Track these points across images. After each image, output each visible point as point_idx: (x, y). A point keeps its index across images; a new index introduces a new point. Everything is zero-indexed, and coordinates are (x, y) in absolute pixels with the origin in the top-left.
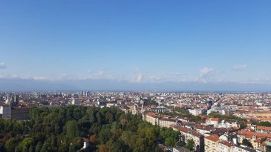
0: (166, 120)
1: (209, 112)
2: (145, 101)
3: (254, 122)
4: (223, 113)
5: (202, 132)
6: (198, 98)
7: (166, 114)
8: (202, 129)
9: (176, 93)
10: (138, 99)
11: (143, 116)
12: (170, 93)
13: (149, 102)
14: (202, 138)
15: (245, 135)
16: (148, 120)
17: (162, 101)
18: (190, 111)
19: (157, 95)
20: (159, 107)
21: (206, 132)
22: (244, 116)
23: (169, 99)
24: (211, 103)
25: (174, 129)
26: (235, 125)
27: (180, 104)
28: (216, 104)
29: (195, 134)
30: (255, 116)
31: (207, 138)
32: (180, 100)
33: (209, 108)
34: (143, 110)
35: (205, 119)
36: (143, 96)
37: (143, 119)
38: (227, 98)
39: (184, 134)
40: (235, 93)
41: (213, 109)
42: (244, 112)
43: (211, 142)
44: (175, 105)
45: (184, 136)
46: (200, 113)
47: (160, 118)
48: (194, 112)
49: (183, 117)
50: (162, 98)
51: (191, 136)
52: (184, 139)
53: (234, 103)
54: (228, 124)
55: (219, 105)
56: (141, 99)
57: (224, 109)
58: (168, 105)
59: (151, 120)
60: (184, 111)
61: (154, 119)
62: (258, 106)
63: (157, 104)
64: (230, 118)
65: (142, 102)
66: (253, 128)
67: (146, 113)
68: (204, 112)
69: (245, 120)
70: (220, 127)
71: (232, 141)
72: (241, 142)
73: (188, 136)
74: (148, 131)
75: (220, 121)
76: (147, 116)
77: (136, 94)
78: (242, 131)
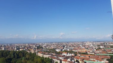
0: (47, 54)
1: (63, 50)
2: (38, 47)
3: (79, 53)
4: (69, 50)
5: (61, 58)
6: (59, 45)
7: (47, 52)
8: (61, 57)
9: (51, 43)
10: (34, 46)
11: (37, 53)
12: (48, 43)
13: (39, 47)
14: (61, 61)
15: (77, 58)
16: (39, 55)
17: (45, 46)
18: (56, 50)
19: (43, 44)
20: (44, 49)
21: (62, 58)
22: (76, 51)
23: (48, 45)
24: (64, 46)
25: (50, 58)
26: (73, 55)
27: (52, 47)
28: (66, 47)
29: (58, 59)
30: (80, 51)
31: (63, 60)
32: (52, 46)
33: (63, 48)
34: (36, 51)
35: (62, 53)
36: (37, 45)
37: (37, 55)
38: (70, 44)
39: (54, 59)
40: (73, 42)
41: (65, 49)
42: (76, 49)
43: (65, 62)
44: (50, 48)
45: (54, 61)
46: (60, 50)
47: (44, 54)
48: (58, 50)
49: (53, 53)
50: (45, 45)
51: (57, 60)
52: (54, 62)
53: (72, 46)
54: (70, 54)
55: (67, 47)
56: (36, 46)
57: (69, 48)
58: (47, 48)
59: (40, 55)
60: (54, 50)
61: (41, 54)
62: (81, 47)
63: (43, 48)
64: (71, 52)
65: (36, 47)
66: (79, 55)
67: (38, 52)
68: (62, 50)
69: (76, 52)
70: (67, 55)
71: (72, 61)
72: (75, 61)
73: (56, 60)
74: (39, 60)
75: (67, 54)
76: (39, 53)
77: (33, 44)
78: (76, 57)
